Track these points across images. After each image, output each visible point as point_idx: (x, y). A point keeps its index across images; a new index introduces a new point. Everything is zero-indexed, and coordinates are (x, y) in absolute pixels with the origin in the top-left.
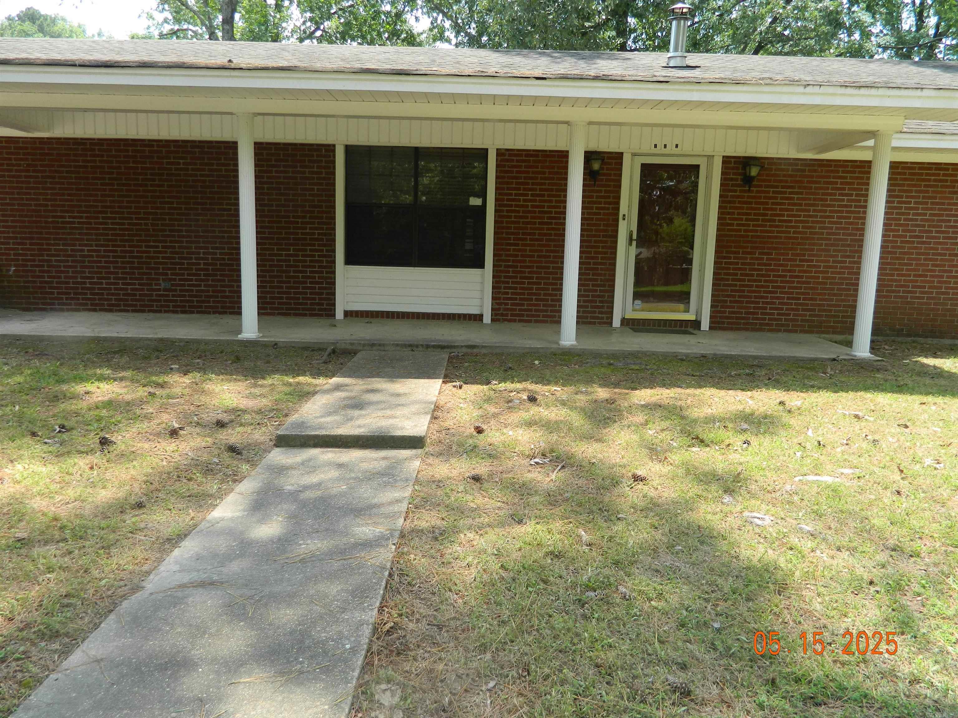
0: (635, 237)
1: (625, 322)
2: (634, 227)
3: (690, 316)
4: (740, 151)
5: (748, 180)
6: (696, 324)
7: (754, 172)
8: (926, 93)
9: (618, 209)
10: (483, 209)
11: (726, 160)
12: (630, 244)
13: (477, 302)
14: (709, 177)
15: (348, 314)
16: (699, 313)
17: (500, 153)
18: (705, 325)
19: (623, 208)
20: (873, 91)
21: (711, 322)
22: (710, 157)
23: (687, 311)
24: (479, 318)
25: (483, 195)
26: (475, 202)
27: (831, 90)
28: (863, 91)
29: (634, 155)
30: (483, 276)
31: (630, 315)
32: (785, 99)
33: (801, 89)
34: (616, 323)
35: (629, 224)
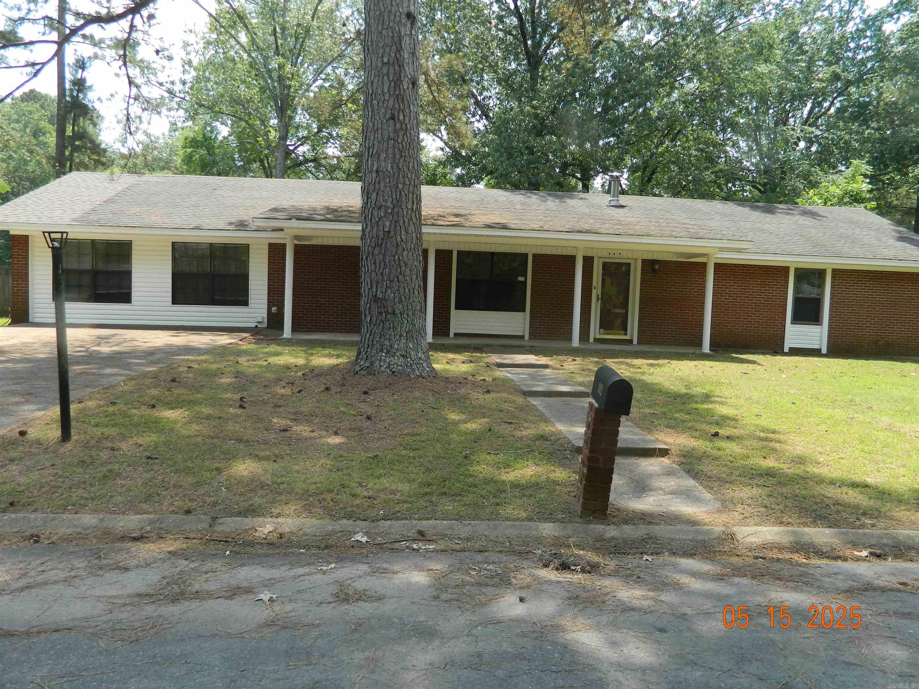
0: (600, 297)
1: (596, 340)
2: (600, 293)
3: (628, 337)
4: (650, 257)
5: (654, 271)
6: (630, 341)
7: (657, 267)
8: (723, 241)
9: (592, 284)
10: (525, 283)
11: (644, 261)
12: (598, 301)
13: (521, 329)
14: (635, 269)
15: (456, 334)
16: (632, 335)
17: (534, 256)
18: (635, 341)
19: (594, 284)
20: (703, 240)
21: (638, 340)
22: (636, 260)
23: (626, 334)
24: (522, 337)
25: (525, 275)
26: (521, 279)
27: (686, 239)
28: (699, 240)
29: (599, 258)
30: (525, 316)
31: (598, 336)
32: (668, 243)
33: (674, 239)
34: (591, 340)
35: (597, 291)
